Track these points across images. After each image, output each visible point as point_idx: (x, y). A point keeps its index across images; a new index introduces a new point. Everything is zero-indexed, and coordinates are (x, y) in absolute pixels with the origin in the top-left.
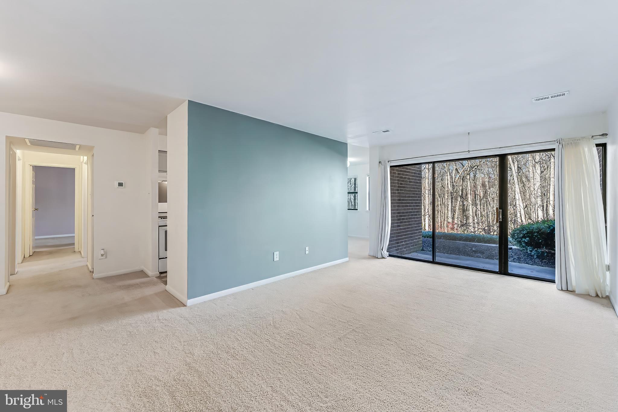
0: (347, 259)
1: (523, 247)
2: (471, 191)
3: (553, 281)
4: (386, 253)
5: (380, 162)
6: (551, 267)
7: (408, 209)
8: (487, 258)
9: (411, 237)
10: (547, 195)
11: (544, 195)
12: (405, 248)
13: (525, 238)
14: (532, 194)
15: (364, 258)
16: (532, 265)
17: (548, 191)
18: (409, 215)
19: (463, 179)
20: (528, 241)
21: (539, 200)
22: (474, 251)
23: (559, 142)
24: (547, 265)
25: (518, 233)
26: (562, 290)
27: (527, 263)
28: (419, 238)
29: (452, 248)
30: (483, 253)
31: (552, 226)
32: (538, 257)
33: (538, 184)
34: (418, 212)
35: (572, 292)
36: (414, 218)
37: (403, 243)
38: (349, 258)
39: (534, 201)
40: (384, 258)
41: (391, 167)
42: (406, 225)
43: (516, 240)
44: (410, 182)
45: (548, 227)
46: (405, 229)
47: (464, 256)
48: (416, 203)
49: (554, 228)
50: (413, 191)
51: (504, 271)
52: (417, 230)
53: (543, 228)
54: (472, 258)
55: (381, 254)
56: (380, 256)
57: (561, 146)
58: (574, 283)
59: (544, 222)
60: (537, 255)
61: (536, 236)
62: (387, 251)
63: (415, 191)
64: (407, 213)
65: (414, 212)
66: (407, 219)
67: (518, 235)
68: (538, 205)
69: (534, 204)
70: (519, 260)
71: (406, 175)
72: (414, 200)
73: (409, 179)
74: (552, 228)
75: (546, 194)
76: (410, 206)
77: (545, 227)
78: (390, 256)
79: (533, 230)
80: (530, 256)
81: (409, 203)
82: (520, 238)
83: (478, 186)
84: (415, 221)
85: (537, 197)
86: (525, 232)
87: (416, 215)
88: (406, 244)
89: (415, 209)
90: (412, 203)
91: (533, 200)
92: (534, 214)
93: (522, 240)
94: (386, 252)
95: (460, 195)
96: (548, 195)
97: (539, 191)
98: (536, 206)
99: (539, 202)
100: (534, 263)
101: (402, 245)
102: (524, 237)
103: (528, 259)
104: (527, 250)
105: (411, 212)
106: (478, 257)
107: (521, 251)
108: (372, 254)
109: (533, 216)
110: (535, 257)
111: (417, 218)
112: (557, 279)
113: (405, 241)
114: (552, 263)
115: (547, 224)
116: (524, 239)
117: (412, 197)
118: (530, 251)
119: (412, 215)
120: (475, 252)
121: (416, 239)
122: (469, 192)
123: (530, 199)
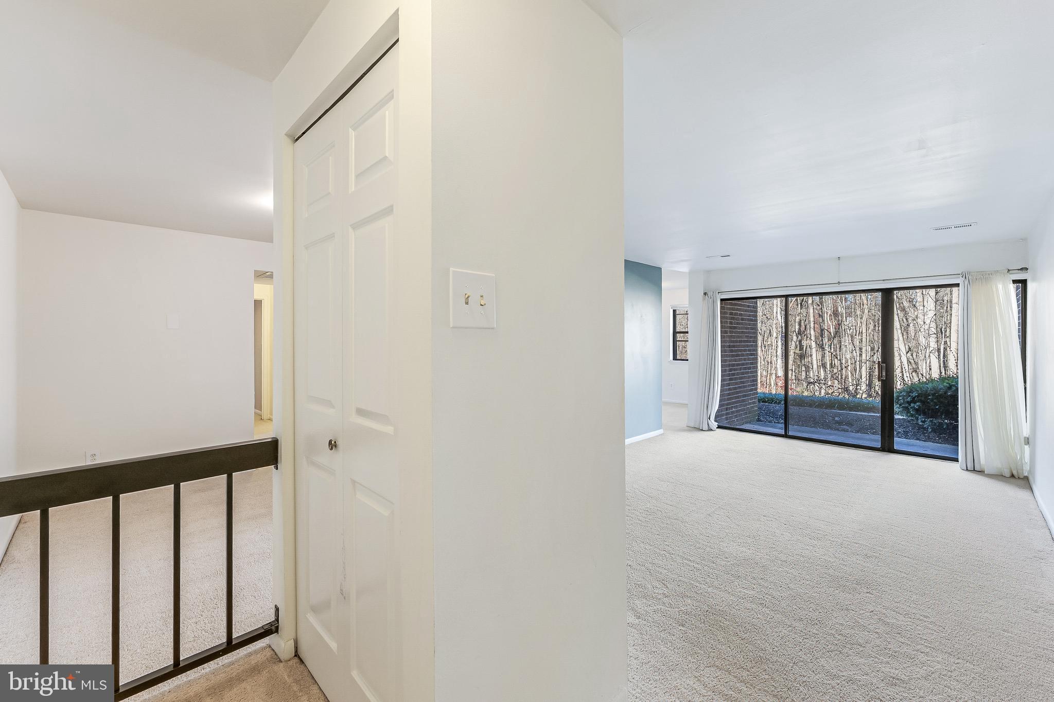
0: (661, 431)
1: (912, 416)
2: (814, 323)
3: (956, 460)
4: (714, 425)
5: (705, 294)
6: (953, 445)
7: (740, 360)
8: (858, 432)
9: (743, 401)
10: (946, 331)
11: (942, 332)
12: (736, 416)
13: (915, 403)
14: (920, 330)
15: (683, 430)
16: (924, 441)
17: (948, 325)
18: (740, 369)
19: (801, 304)
20: (919, 407)
21: (933, 340)
22: (837, 422)
23: (964, 276)
24: (946, 441)
25: (903, 396)
26: (967, 470)
27: (918, 439)
28: (754, 403)
29: (804, 417)
30: (852, 425)
31: (954, 386)
32: (934, 430)
33: (931, 314)
34: (752, 364)
35: (981, 472)
36: (747, 373)
37: (734, 410)
38: (664, 429)
39: (924, 342)
40: (711, 430)
41: (722, 300)
42: (736, 384)
43: (900, 405)
44: (742, 319)
45: (948, 388)
46: (735, 388)
47: (823, 429)
48: (749, 350)
49: (957, 389)
50: (746, 333)
51: (887, 447)
52: (752, 390)
53: (941, 389)
54: (836, 432)
55: (707, 425)
56: (706, 427)
57: (966, 282)
58: (983, 461)
59: (942, 379)
60: (932, 428)
61: (932, 400)
62: (716, 421)
63: (749, 333)
64: (738, 365)
65: (747, 364)
66: (738, 374)
67: (903, 399)
68: (931, 349)
69: (924, 347)
70: (906, 435)
71: (737, 310)
72: (748, 346)
73: (741, 315)
74: (954, 388)
75: (943, 329)
76: (743, 355)
77: (944, 387)
78: (719, 427)
79: (927, 390)
80: (922, 429)
81: (741, 351)
82: (908, 402)
83: (825, 315)
84: (749, 377)
85: (929, 335)
86: (915, 394)
87: (750, 368)
88: (737, 411)
89: (749, 359)
90: (745, 351)
91: (922, 341)
92: (925, 364)
93: (910, 405)
94: (713, 421)
95: (797, 330)
96: (948, 330)
97: (933, 325)
98: (928, 351)
99: (933, 345)
100: (928, 439)
101: (733, 412)
102: (913, 401)
103: (919, 433)
104: (917, 419)
105: (743, 364)
106: (844, 431)
107: (909, 421)
108: (692, 425)
109: (923, 368)
110: (930, 430)
111: (752, 372)
112: (961, 456)
113: (736, 407)
114: (953, 438)
115: (947, 383)
116: (912, 405)
117: (745, 341)
118: (922, 422)
119: (745, 369)
120: (840, 423)
121: (750, 404)
122: (812, 325)
123: (916, 338)
